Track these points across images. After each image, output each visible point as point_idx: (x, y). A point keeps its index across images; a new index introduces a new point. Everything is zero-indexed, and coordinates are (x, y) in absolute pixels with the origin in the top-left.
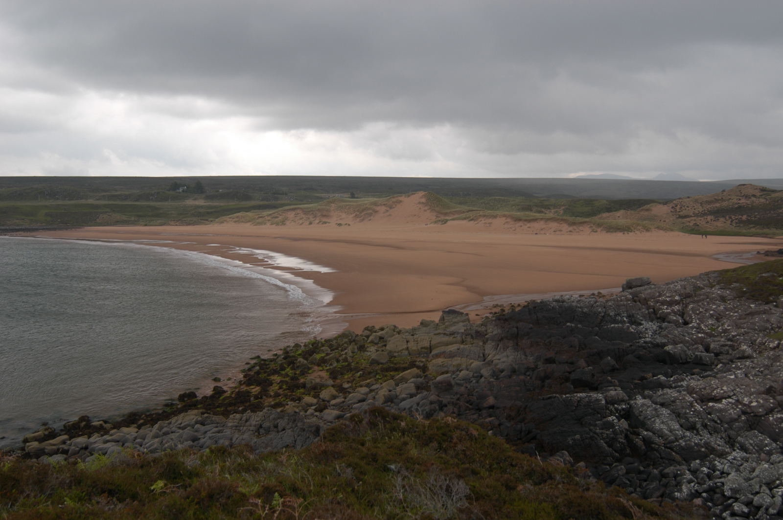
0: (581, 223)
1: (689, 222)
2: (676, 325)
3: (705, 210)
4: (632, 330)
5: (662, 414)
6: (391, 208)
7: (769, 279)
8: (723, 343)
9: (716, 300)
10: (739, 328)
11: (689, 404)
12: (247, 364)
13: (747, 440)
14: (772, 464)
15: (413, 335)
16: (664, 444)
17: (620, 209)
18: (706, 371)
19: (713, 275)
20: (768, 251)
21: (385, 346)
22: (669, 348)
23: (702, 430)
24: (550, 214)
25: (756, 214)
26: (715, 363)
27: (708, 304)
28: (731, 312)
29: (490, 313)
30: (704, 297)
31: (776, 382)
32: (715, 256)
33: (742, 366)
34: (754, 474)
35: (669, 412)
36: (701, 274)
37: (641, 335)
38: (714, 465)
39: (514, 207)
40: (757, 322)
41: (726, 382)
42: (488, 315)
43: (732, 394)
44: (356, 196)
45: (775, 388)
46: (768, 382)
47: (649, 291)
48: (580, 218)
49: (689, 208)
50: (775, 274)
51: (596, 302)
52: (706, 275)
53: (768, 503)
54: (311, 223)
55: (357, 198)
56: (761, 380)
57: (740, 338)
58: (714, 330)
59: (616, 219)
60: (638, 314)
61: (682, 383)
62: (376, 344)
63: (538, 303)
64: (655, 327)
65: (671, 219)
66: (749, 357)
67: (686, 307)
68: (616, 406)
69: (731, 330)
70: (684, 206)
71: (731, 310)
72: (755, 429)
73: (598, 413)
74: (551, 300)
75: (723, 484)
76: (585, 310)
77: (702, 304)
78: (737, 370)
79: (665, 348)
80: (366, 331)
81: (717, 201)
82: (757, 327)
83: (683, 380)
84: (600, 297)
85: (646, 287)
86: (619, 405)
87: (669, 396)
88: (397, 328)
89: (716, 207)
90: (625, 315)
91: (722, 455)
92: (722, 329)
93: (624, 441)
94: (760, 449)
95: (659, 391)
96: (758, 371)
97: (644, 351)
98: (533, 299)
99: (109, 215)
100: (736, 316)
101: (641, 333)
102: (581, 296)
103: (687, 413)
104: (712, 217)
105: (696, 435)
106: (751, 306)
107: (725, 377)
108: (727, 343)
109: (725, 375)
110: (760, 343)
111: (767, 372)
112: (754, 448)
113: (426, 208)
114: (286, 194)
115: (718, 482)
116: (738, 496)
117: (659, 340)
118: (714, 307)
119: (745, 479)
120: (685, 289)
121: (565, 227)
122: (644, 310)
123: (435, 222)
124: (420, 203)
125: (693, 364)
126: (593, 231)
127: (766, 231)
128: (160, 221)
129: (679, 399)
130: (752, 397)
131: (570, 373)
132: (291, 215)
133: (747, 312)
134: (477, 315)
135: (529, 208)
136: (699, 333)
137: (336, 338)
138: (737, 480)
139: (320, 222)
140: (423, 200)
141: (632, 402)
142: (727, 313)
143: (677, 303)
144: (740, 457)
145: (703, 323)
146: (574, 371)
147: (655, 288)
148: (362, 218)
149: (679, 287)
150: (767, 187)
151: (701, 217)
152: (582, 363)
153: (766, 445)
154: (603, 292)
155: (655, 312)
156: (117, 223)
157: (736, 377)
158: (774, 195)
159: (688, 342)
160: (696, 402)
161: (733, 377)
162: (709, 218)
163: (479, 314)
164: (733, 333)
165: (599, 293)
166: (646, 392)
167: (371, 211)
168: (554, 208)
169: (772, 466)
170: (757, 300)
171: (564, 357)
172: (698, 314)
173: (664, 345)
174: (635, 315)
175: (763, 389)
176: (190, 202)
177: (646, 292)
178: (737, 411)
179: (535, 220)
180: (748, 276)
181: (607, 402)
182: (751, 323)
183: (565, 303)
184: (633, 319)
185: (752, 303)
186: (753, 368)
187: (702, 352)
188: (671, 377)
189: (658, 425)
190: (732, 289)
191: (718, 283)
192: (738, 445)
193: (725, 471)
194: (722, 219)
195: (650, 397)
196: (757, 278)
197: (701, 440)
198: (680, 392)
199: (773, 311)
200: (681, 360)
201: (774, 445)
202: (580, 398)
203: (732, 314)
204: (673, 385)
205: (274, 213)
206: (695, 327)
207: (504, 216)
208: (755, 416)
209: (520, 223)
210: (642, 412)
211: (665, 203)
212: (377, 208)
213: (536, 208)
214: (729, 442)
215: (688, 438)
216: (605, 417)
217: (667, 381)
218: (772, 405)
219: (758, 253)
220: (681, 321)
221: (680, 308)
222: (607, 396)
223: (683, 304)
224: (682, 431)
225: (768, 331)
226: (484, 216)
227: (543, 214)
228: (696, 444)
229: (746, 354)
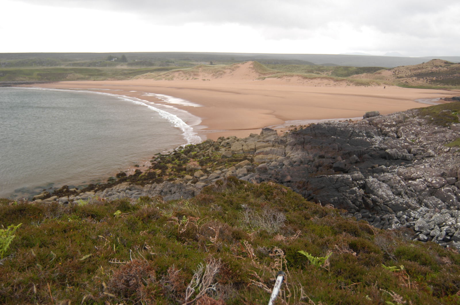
0: (341, 80)
1: (403, 81)
2: (393, 138)
3: (412, 74)
4: (368, 141)
5: (383, 187)
6: (233, 70)
7: (446, 113)
8: (418, 148)
9: (416, 125)
10: (427, 141)
11: (398, 181)
12: (154, 157)
13: (429, 201)
14: (442, 214)
15: (245, 142)
16: (383, 202)
17: (364, 73)
18: (408, 163)
19: (415, 111)
20: (447, 98)
21: (230, 148)
22: (388, 151)
23: (404, 195)
24: (324, 75)
25: (441, 76)
26: (414, 159)
27: (411, 127)
28: (424, 131)
29: (289, 130)
30: (410, 123)
31: (447, 170)
32: (417, 100)
33: (429, 161)
34: (432, 219)
35: (387, 185)
36: (408, 110)
37: (373, 144)
38: (410, 214)
39: (303, 71)
40: (439, 137)
41: (419, 169)
42: (287, 131)
43: (422, 176)
44: (213, 63)
45: (446, 173)
46: (442, 170)
47: (379, 119)
48: (341, 77)
49: (403, 73)
50: (450, 111)
51: (348, 125)
52: (411, 110)
53: (438, 235)
54: (188, 79)
55: (214, 65)
56: (438, 169)
57: (428, 146)
58: (414, 141)
59: (361, 78)
60: (372, 132)
61: (395, 170)
62: (225, 147)
63: (315, 125)
64: (381, 139)
65: (393, 79)
66: (432, 156)
67: (399, 128)
68: (358, 182)
69: (423, 142)
70: (400, 71)
71: (424, 130)
72: (433, 196)
73: (348, 185)
74: (323, 123)
75: (414, 224)
76: (342, 129)
77: (408, 127)
78: (425, 163)
79: (386, 151)
80: (219, 140)
81: (419, 68)
82: (438, 140)
83: (395, 168)
84: (351, 122)
85: (377, 117)
86: (359, 181)
87: (387, 177)
88: (237, 138)
89: (419, 72)
90: (365, 132)
91: (415, 209)
92: (418, 141)
93: (361, 201)
94: (436, 206)
95: (381, 174)
96: (437, 164)
97: (374, 152)
98: (313, 123)
99: (74, 75)
100: (426, 134)
101: (373, 142)
102: (339, 121)
103: (397, 186)
104: (416, 78)
105: (401, 198)
106: (436, 128)
107: (419, 167)
108: (421, 148)
109: (419, 166)
110: (439, 149)
111: (442, 164)
112: (432, 206)
113: (253, 71)
114: (174, 62)
115: (412, 223)
116: (422, 231)
117: (383, 146)
118: (415, 128)
119: (426, 222)
120: (399, 118)
121: (332, 82)
122: (375, 130)
123: (259, 79)
124: (250, 68)
125: (402, 159)
126: (348, 85)
127: (446, 86)
128: (102, 78)
129: (393, 179)
130: (433, 178)
131: (333, 163)
132: (176, 74)
133: (433, 132)
134: (281, 131)
135: (311, 71)
136: (405, 142)
137: (203, 144)
138: (422, 222)
139: (193, 78)
140: (252, 66)
141: (367, 180)
142: (422, 132)
143: (394, 126)
144: (424, 210)
145: (408, 137)
146: (335, 162)
147: (382, 117)
148: (216, 76)
149: (395, 117)
150: (449, 61)
151: (410, 78)
152: (339, 158)
153: (439, 204)
154: (353, 119)
155: (381, 131)
156: (78, 79)
157: (425, 167)
158: (452, 66)
159: (399, 147)
160: (402, 180)
161: (423, 167)
162: (414, 78)
163: (282, 130)
164: (424, 143)
165: (350, 120)
166: (375, 175)
167: (222, 72)
168: (326, 71)
169: (442, 215)
170: (439, 125)
171: (330, 155)
172: (405, 132)
173: (386, 149)
174: (370, 132)
175: (439, 174)
176: (119, 67)
177: (377, 120)
178: (425, 186)
179: (315, 78)
180: (434, 111)
181: (353, 180)
182: (435, 138)
183: (331, 125)
184: (369, 135)
185: (436, 127)
186: (434, 162)
187: (406, 153)
188: (389, 166)
189: (380, 192)
190: (425, 119)
191: (417, 116)
192: (424, 204)
193: (416, 217)
194: (421, 79)
195: (377, 177)
196: (440, 113)
197: (404, 201)
198: (394, 175)
199: (447, 131)
200: (395, 157)
201: (443, 204)
202: (338, 177)
203: (424, 132)
204: (390, 171)
205: (167, 73)
206: (403, 140)
207: (298, 76)
208: (434, 188)
209: (307, 80)
210: (372, 185)
211: (390, 69)
212: (225, 71)
213: (316, 71)
214: (419, 202)
215: (396, 200)
216: (352, 188)
217: (386, 169)
218: (443, 183)
219: (441, 99)
220: (395, 136)
221: (396, 129)
222: (353, 176)
223: (397, 126)
224: (393, 195)
225: (444, 142)
226: (286, 75)
227: (320, 75)
228: (400, 202)
229: (431, 155)
